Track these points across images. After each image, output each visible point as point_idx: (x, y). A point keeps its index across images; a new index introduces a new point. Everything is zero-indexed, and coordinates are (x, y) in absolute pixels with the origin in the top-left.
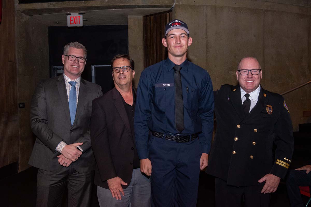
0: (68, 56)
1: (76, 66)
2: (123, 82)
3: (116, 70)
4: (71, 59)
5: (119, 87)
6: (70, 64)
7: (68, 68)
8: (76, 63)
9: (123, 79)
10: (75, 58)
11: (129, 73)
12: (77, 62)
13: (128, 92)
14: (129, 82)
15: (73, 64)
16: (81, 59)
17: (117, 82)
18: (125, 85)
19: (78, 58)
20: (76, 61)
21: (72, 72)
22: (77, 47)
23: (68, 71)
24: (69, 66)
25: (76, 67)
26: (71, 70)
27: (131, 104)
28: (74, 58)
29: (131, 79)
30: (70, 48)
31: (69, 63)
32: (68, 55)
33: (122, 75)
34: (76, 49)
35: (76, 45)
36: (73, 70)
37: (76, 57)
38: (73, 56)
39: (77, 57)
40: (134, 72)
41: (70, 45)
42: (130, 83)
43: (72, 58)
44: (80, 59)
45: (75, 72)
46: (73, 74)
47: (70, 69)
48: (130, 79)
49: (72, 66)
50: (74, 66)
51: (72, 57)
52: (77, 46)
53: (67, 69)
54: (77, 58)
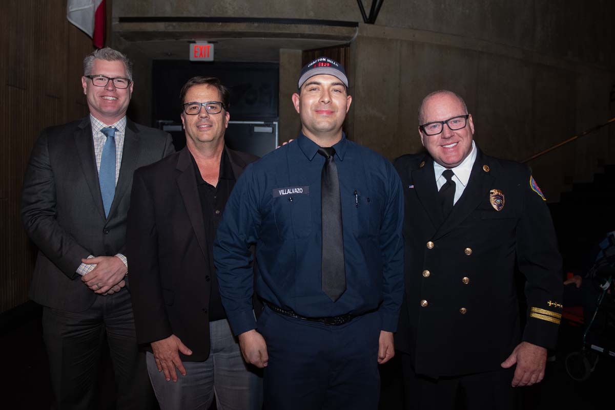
0: (92, 79)
1: (110, 96)
2: (207, 135)
3: (191, 109)
4: (99, 84)
5: (196, 146)
6: (97, 93)
7: (96, 102)
8: (110, 91)
9: (206, 129)
10: (107, 80)
11: (220, 116)
12: (110, 88)
13: (214, 157)
14: (218, 135)
15: (103, 92)
16: (120, 81)
17: (191, 133)
18: (210, 141)
19: (113, 79)
20: (108, 87)
21: (104, 110)
22: (109, 58)
23: (96, 109)
24: (96, 97)
25: (111, 98)
26: (100, 105)
27: (214, 183)
28: (105, 80)
29: (222, 130)
30: (96, 59)
31: (95, 92)
32: (92, 75)
33: (203, 120)
34: (106, 62)
35: (106, 55)
36: (106, 106)
37: (109, 79)
38: (102, 78)
39: (111, 77)
40: (229, 116)
41: (94, 55)
42: (220, 137)
43: (101, 81)
44: (118, 81)
45: (109, 109)
46: (107, 113)
47: (98, 103)
48: (220, 130)
49: (102, 96)
50: (106, 98)
51: (100, 79)
52: (109, 56)
53: (94, 104)
54: (111, 81)
